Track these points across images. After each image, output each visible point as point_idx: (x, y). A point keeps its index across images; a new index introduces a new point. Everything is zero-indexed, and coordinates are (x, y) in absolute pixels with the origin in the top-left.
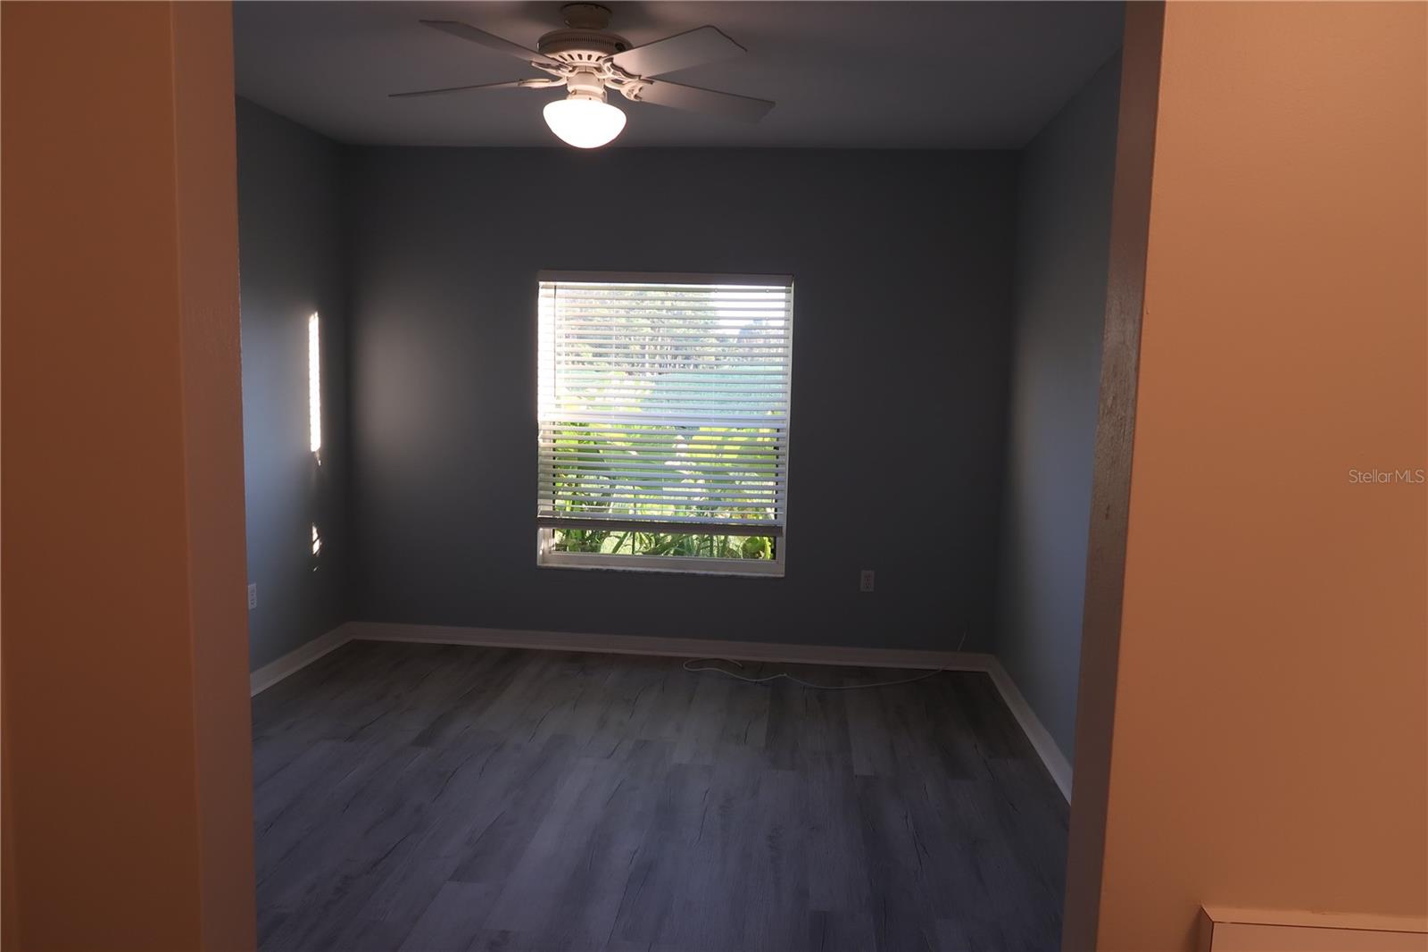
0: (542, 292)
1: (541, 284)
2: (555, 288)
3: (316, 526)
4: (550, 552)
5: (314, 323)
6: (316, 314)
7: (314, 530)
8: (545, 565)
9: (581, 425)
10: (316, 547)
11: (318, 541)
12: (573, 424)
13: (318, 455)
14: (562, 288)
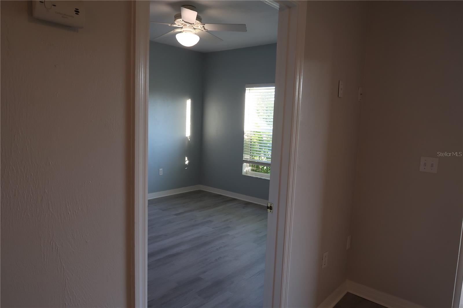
0: (246, 91)
1: (246, 89)
2: (250, 90)
3: (187, 157)
4: (248, 171)
5: (189, 102)
6: (190, 100)
7: (186, 159)
8: (247, 175)
9: (259, 132)
10: (187, 162)
11: (188, 161)
12: (257, 132)
13: (189, 138)
14: (252, 90)
